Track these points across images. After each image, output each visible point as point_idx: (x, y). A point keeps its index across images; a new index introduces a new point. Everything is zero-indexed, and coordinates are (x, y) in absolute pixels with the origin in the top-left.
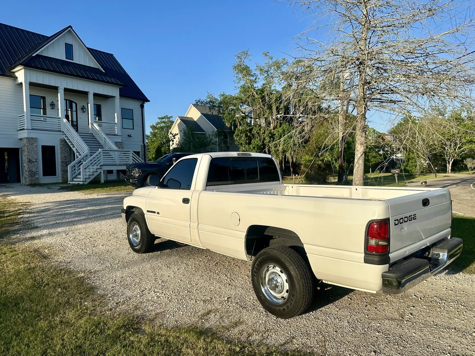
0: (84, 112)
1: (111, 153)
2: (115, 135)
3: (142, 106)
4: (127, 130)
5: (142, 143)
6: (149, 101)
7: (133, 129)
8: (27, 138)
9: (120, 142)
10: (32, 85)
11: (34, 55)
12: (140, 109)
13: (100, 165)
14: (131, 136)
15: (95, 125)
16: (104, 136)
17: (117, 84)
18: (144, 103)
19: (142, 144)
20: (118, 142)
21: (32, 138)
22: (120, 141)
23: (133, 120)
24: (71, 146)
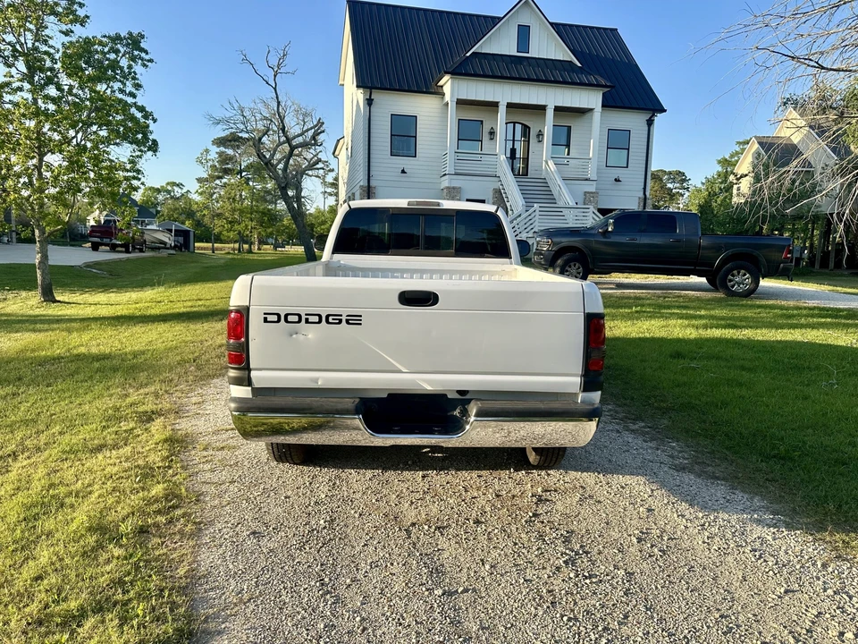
0: (540, 141)
1: (565, 212)
2: (587, 180)
3: (650, 123)
4: (613, 170)
5: (642, 193)
6: (665, 111)
7: (627, 167)
8: (448, 188)
9: (592, 193)
10: (460, 103)
11: (468, 55)
12: (647, 128)
13: (533, 231)
14: (619, 181)
15: (551, 163)
16: (560, 182)
17: (598, 85)
18: (653, 115)
19: (641, 195)
20: (588, 193)
21: (454, 188)
22: (594, 191)
23: (628, 149)
24: (506, 199)
